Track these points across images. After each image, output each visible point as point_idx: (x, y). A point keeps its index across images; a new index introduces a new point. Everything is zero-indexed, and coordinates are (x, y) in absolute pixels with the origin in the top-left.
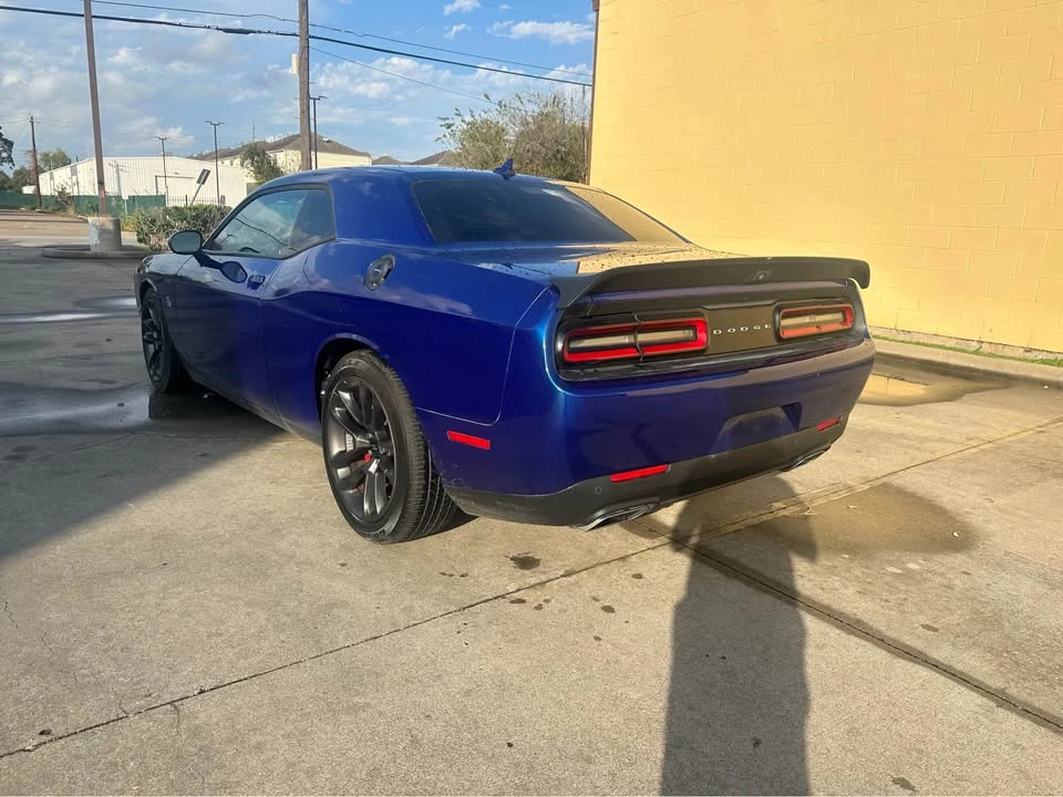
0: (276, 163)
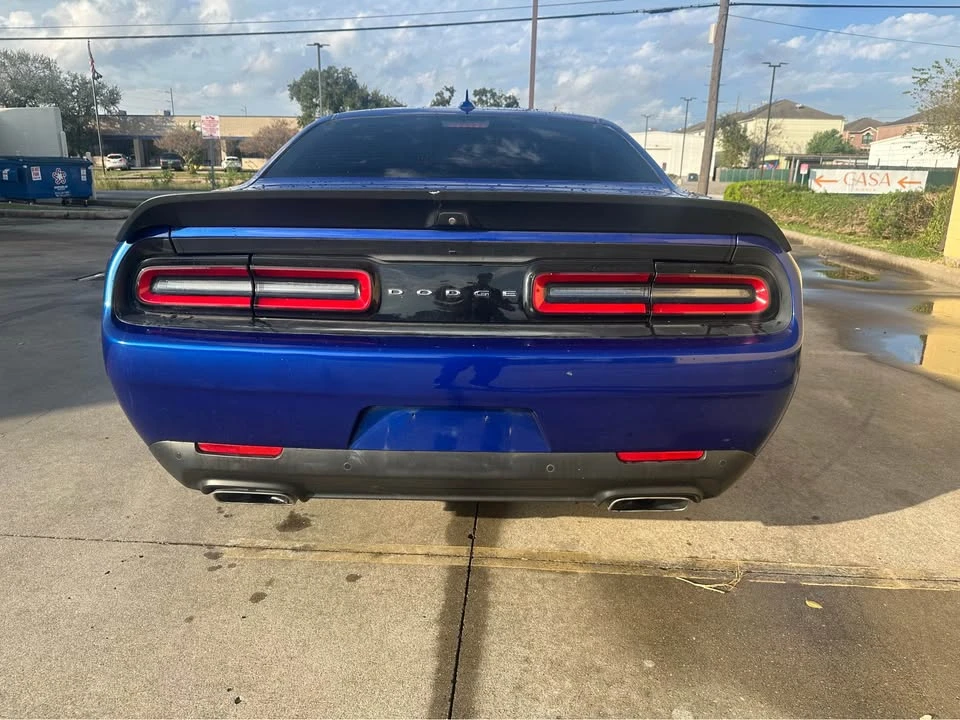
0: (745, 131)
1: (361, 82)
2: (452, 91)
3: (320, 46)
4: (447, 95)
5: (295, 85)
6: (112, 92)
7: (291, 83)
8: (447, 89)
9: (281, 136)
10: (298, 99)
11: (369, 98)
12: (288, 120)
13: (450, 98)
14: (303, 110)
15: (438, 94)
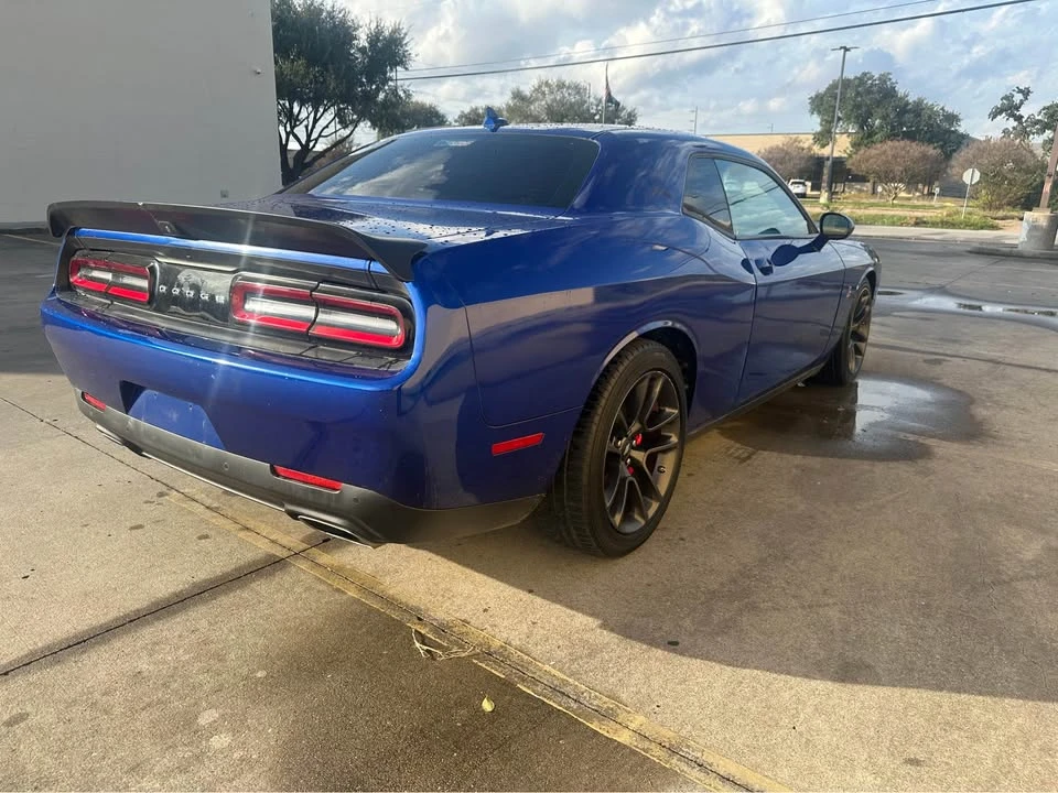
1: (901, 91)
2: (1026, 93)
3: (846, 49)
4: (1018, 98)
5: (817, 96)
6: (630, 115)
7: (813, 94)
8: (1020, 91)
9: (783, 155)
10: (819, 113)
11: (910, 107)
12: (801, 137)
13: (1022, 103)
14: (821, 125)
15: (1006, 98)
